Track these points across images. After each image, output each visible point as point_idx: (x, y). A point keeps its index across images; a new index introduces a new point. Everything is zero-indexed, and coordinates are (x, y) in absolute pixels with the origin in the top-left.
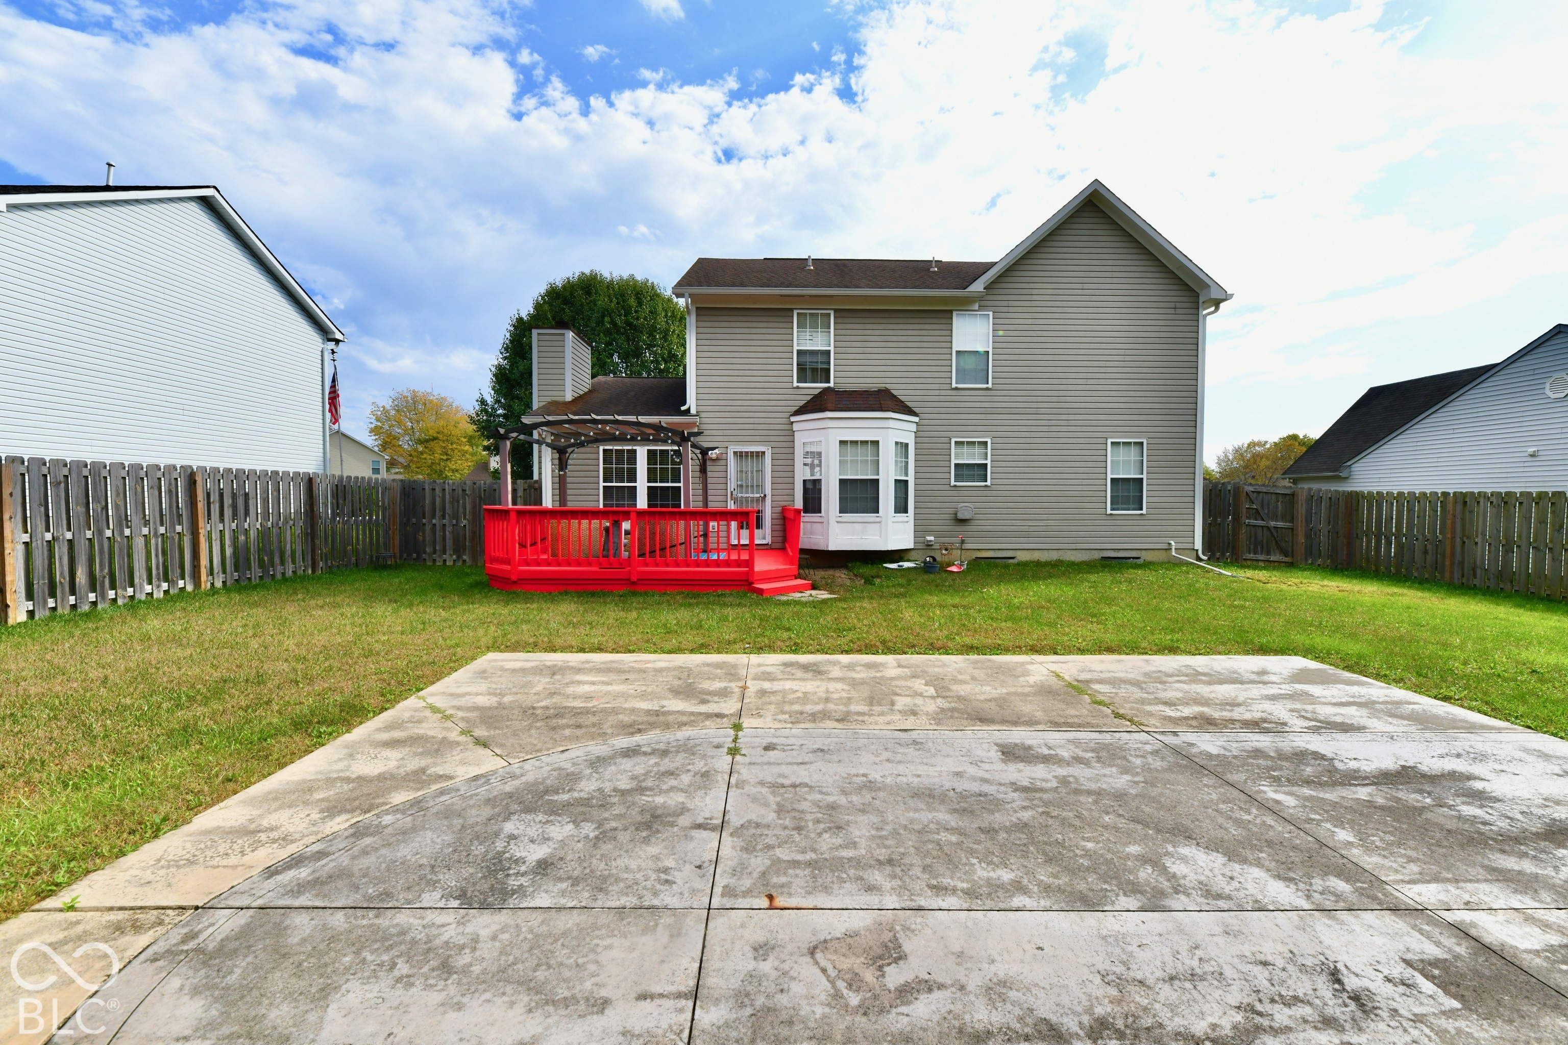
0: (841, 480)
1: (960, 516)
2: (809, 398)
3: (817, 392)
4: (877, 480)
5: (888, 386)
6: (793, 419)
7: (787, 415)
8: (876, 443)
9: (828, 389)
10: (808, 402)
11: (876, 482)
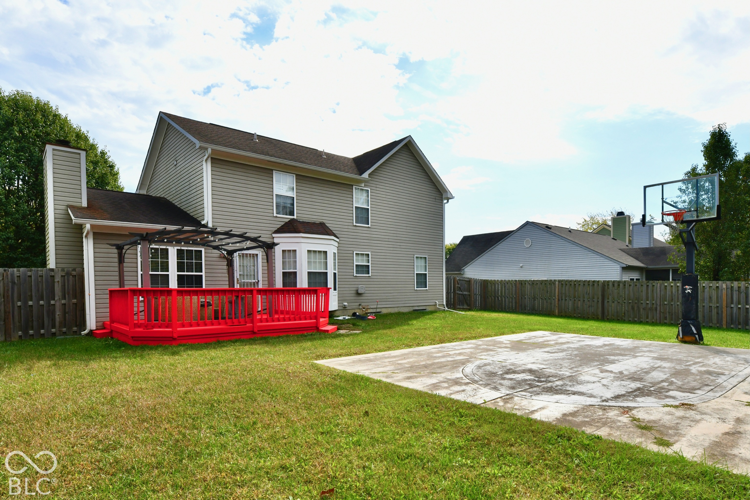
0: (308, 272)
1: (360, 292)
2: (283, 223)
3: (287, 220)
4: (327, 273)
5: (324, 221)
6: (274, 235)
7: (270, 233)
8: (325, 253)
9: (294, 219)
10: (282, 226)
11: (326, 273)
